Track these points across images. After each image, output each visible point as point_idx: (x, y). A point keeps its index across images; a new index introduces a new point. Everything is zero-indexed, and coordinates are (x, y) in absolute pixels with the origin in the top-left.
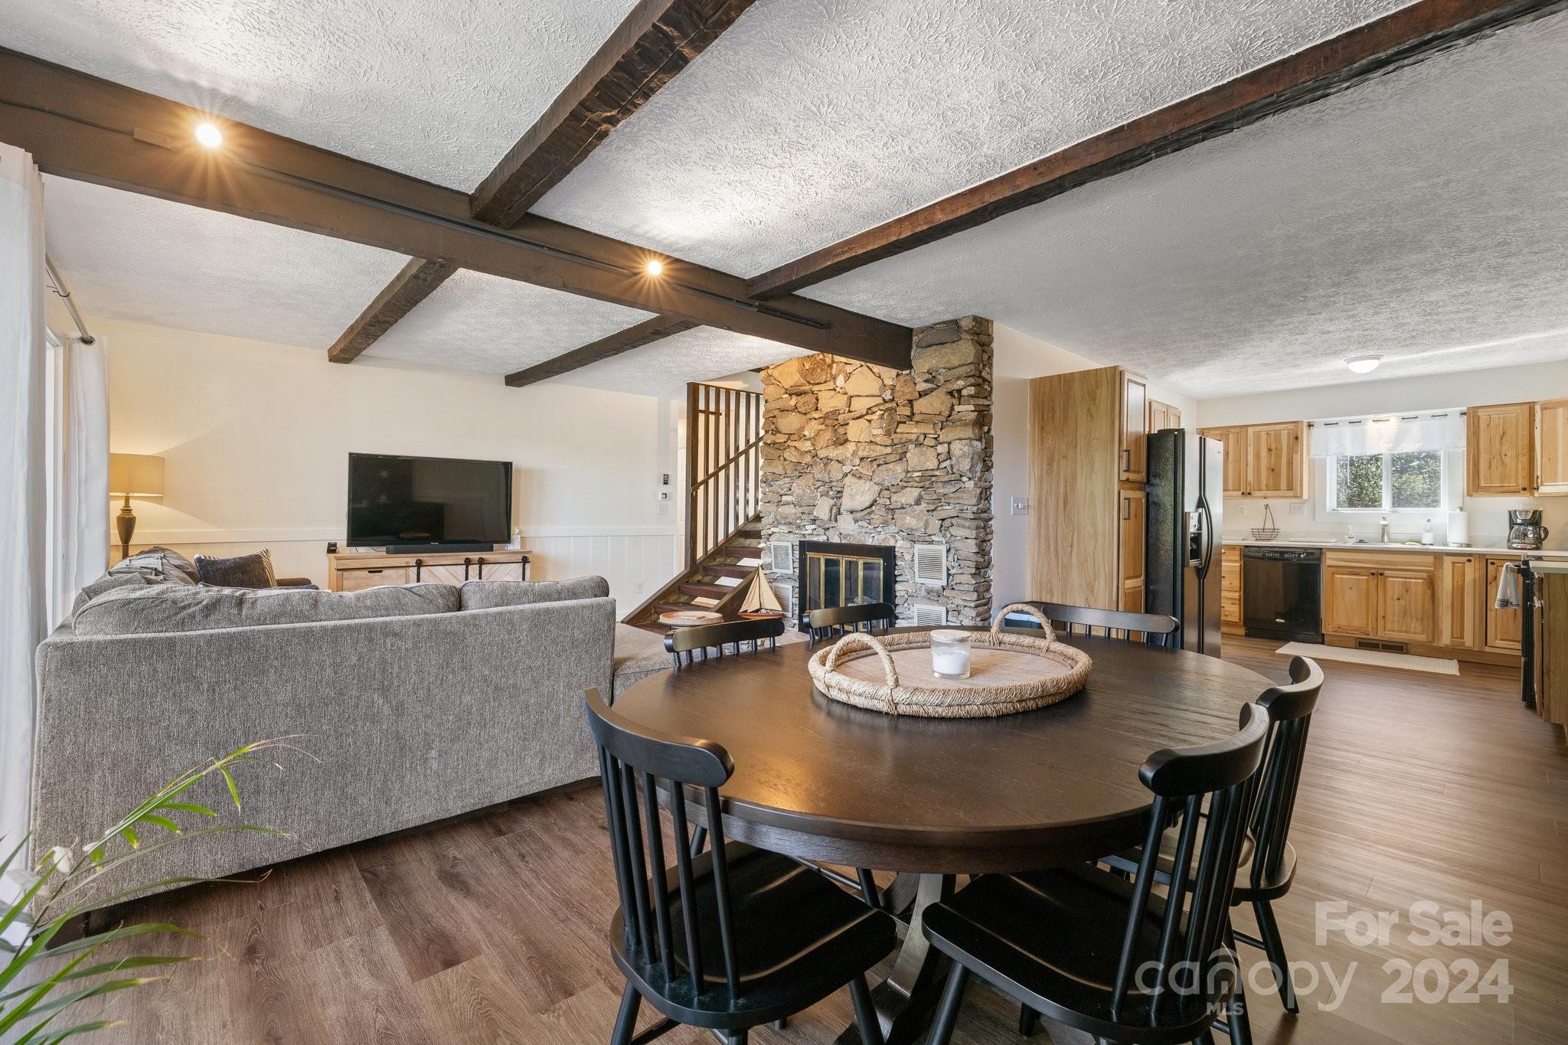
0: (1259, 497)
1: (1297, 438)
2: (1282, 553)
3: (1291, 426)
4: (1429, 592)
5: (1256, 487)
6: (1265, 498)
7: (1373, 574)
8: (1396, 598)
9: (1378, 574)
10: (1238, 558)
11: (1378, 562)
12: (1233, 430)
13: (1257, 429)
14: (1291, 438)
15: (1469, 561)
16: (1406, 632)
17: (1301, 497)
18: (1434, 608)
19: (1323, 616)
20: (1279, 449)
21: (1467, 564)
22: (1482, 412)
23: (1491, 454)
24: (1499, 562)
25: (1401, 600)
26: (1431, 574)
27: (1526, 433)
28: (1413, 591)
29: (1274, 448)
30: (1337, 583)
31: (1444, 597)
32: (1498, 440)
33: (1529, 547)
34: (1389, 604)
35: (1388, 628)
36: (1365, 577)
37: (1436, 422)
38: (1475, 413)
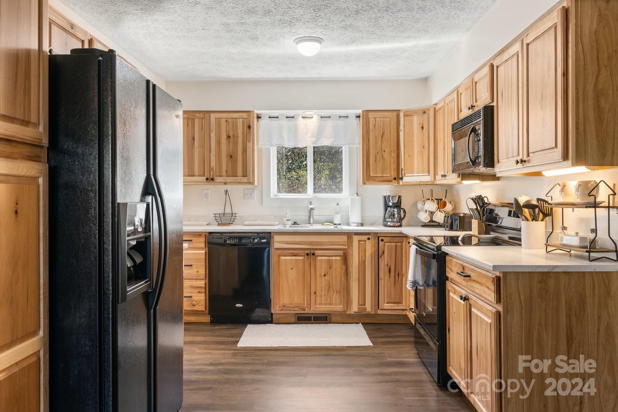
0: (220, 183)
1: (249, 127)
2: (240, 238)
3: (245, 115)
4: (344, 268)
5: (218, 174)
6: (225, 184)
7: (308, 254)
8: (323, 274)
9: (311, 254)
10: (203, 245)
11: (310, 243)
12: (198, 115)
13: (218, 115)
14: (246, 128)
15: (369, 239)
16: (330, 304)
17: (252, 183)
18: (347, 282)
19: (272, 297)
20: (235, 136)
21: (367, 241)
22: (371, 115)
23: (376, 150)
24: (386, 239)
25: (326, 276)
26: (345, 251)
27: (395, 134)
28: (334, 267)
29: (232, 136)
30: (282, 264)
31: (354, 271)
32: (380, 139)
33: (397, 225)
34: (318, 281)
35: (318, 302)
36: (302, 258)
37: (342, 122)
38: (367, 115)
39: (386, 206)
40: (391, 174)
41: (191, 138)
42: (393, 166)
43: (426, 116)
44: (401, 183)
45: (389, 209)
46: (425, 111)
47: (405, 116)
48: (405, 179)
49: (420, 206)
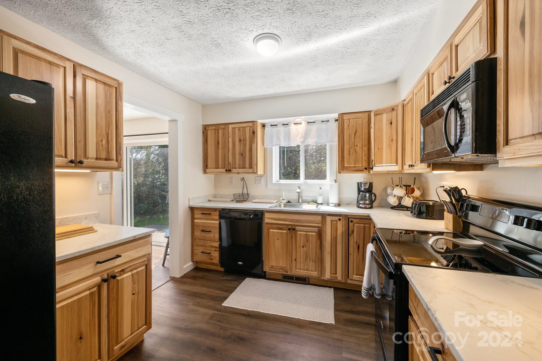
0: (235, 173)
1: (254, 133)
3: (251, 124)
4: (319, 242)
5: (233, 167)
6: (238, 173)
7: (289, 229)
8: (302, 246)
9: (292, 229)
10: (218, 217)
11: (292, 221)
12: (221, 126)
13: (234, 126)
14: (251, 133)
15: (340, 220)
16: (307, 270)
17: (256, 173)
18: (321, 253)
19: (264, 259)
20: (245, 140)
21: (339, 222)
22: (345, 117)
23: (350, 145)
24: (355, 221)
25: (304, 248)
26: (320, 229)
27: (367, 131)
28: (311, 241)
29: (242, 140)
30: (271, 235)
31: (327, 245)
32: (353, 136)
33: (368, 207)
34: (298, 250)
35: (298, 267)
36: (285, 231)
37: (324, 126)
38: (342, 117)
39: (359, 191)
40: (362, 165)
41: (217, 143)
42: (365, 158)
43: (394, 113)
44: (371, 172)
45: (361, 193)
46: (394, 108)
47: (376, 115)
48: (375, 169)
49: (389, 191)
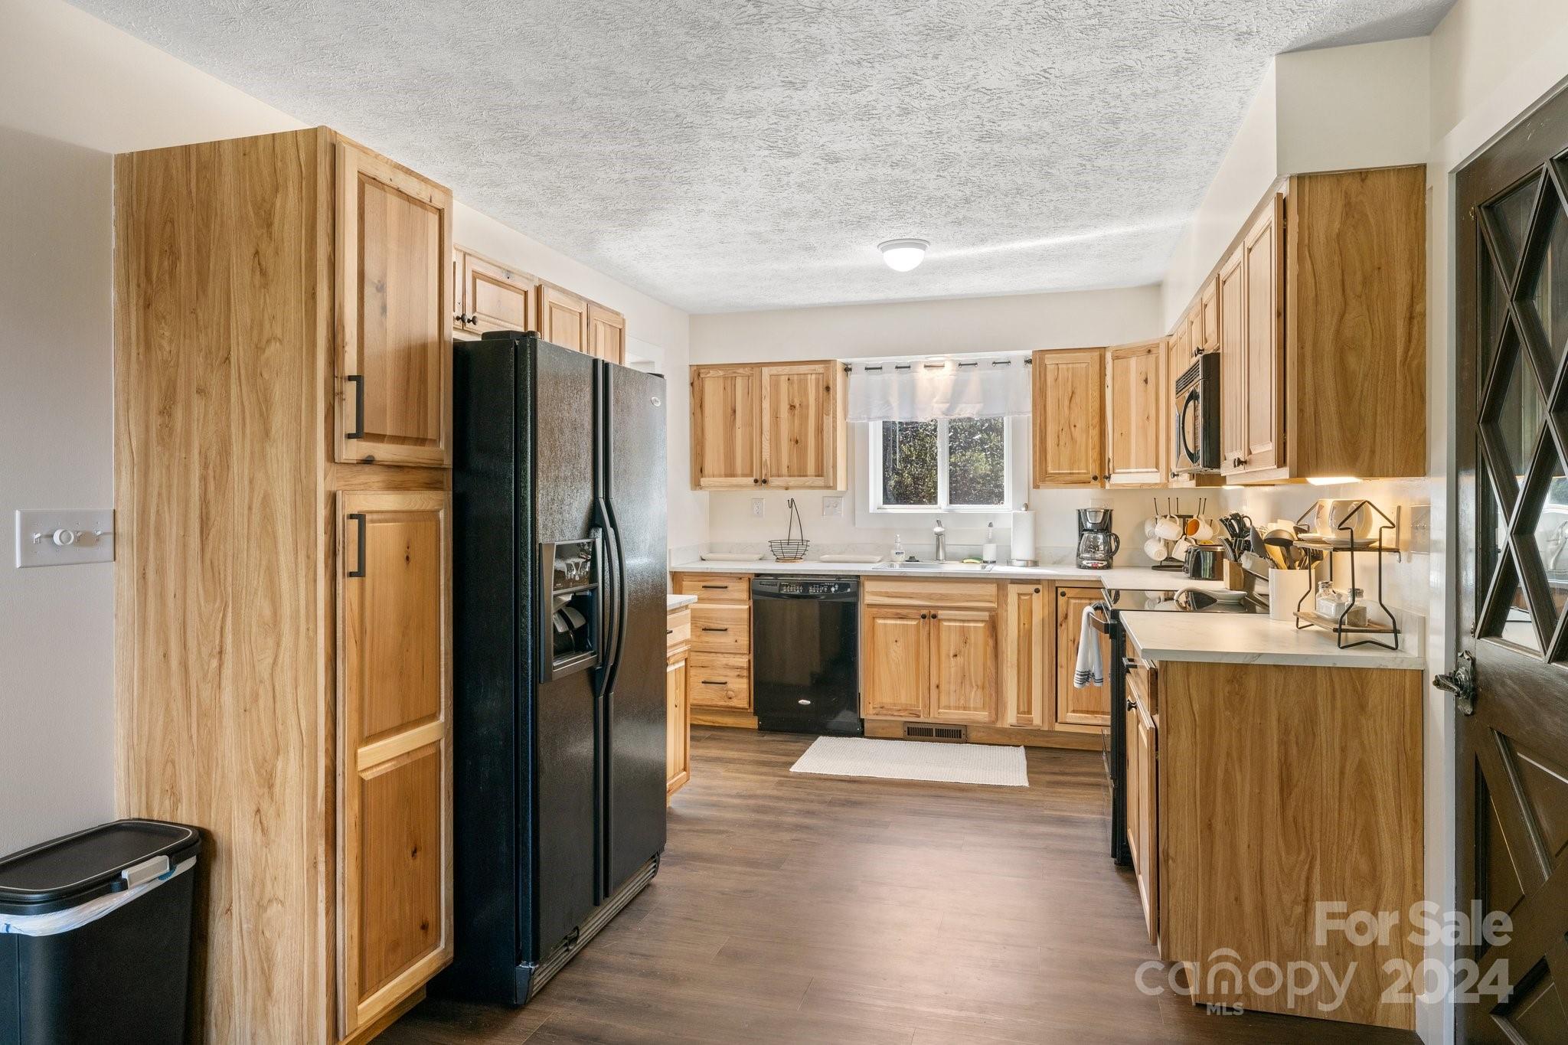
0: (779, 487)
1: (828, 389)
2: (806, 585)
3: (819, 368)
4: (991, 642)
5: (774, 472)
6: (787, 489)
7: (924, 617)
8: (951, 655)
9: (930, 617)
10: (745, 596)
11: (930, 597)
12: (741, 371)
13: (774, 370)
14: (821, 389)
15: (1037, 590)
16: (965, 709)
17: (834, 487)
18: (997, 668)
19: (861, 689)
20: (804, 406)
21: (1035, 594)
23: (1059, 423)
24: (1070, 592)
25: (959, 657)
26: (994, 613)
27: (1097, 394)
28: (973, 641)
29: (798, 406)
30: (879, 633)
31: (1009, 648)
32: (1067, 403)
33: (1100, 565)
34: (943, 664)
35: (943, 703)
36: (914, 623)
37: (998, 372)
38: (1042, 359)
39: (1082, 529)
40: (1087, 469)
41: (729, 411)
42: (1093, 454)
43: (1153, 358)
44: (1107, 486)
45: (1086, 534)
46: (1152, 348)
47: (1116, 358)
48: (1116, 479)
49: (1148, 528)
